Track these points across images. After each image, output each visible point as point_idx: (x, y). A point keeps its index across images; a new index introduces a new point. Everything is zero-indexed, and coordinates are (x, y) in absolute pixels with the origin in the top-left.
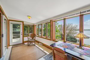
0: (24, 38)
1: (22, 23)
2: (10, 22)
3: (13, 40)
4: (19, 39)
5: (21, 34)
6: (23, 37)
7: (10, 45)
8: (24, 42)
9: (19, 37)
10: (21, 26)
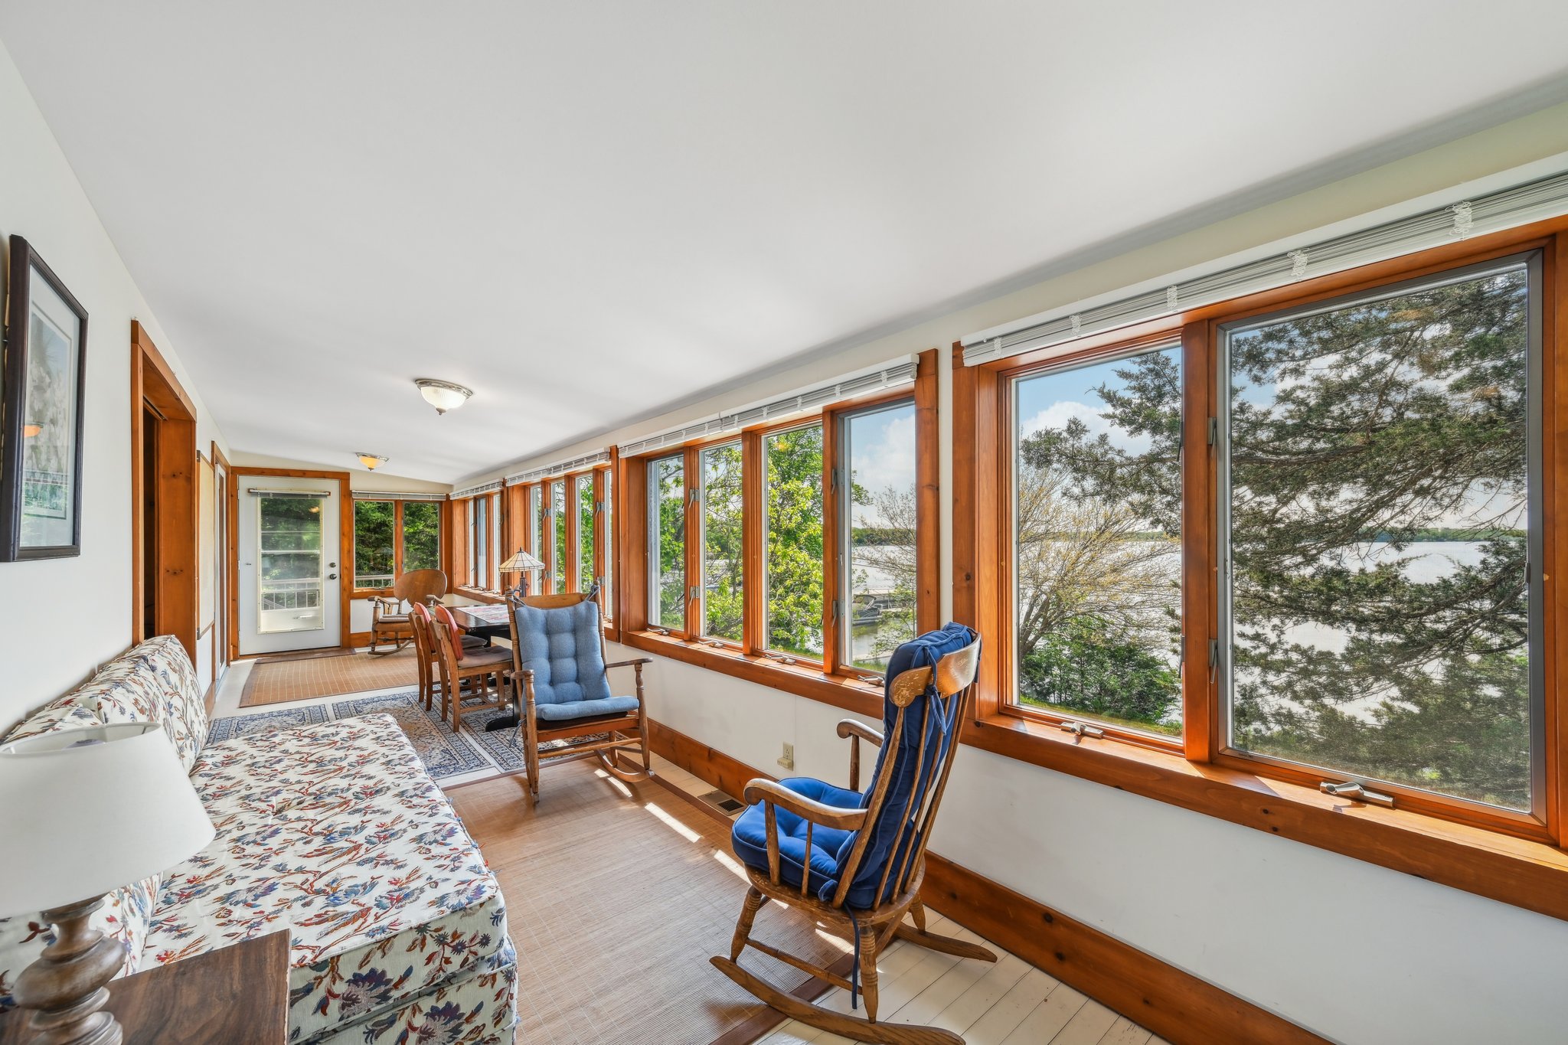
0: (353, 603)
1: (333, 486)
2: (245, 482)
3: (264, 615)
4: (308, 612)
5: (325, 570)
6: (347, 596)
7: (242, 652)
8: (348, 643)
9: (310, 599)
10: (330, 512)
